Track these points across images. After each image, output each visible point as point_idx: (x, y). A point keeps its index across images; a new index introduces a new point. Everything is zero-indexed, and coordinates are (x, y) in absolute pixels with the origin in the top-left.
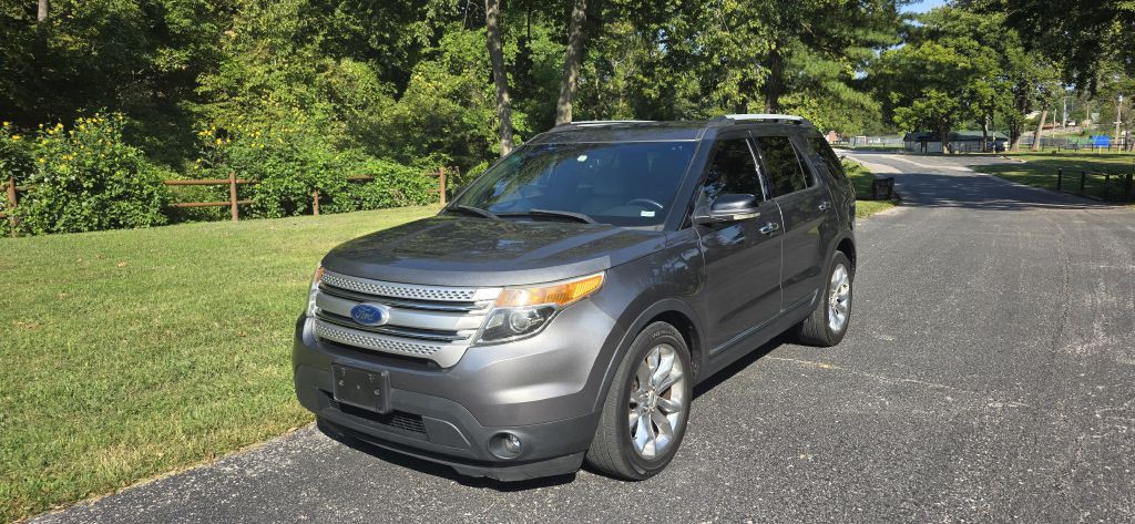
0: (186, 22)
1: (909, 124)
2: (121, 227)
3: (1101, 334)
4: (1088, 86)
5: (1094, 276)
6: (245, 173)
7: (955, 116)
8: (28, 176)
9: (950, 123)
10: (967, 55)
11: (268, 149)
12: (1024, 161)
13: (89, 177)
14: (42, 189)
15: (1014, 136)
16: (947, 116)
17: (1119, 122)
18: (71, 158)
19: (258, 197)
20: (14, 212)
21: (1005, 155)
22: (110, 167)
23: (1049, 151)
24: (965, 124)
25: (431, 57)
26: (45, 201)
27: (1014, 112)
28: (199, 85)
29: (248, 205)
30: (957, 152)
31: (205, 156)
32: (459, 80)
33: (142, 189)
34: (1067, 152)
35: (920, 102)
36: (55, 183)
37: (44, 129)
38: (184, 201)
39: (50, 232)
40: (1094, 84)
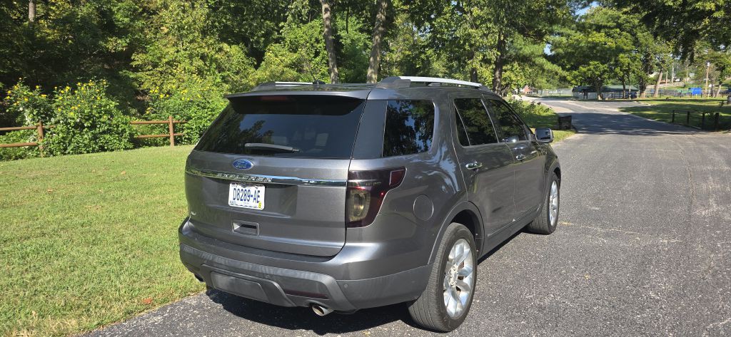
0: (126, 20)
1: (577, 81)
2: (105, 150)
3: (715, 205)
4: (689, 57)
5: (705, 173)
6: (178, 116)
7: (606, 76)
8: (50, 119)
9: (602, 81)
10: (612, 37)
11: (191, 101)
12: (650, 105)
13: (87, 120)
14: (59, 127)
15: (643, 88)
16: (600, 76)
17: (707, 79)
18: (77, 108)
19: (185, 132)
20: (43, 142)
21: (637, 101)
22: (99, 113)
23: (664, 98)
24: (612, 80)
25: (277, 41)
26: (61, 135)
27: (642, 73)
28: (134, 60)
29: (180, 136)
30: (607, 99)
31: (152, 106)
32: (295, 56)
33: (118, 127)
34: (676, 98)
35: (583, 67)
36: (67, 124)
37: (58, 90)
38: (142, 134)
39: (65, 154)
40: (692, 56)
